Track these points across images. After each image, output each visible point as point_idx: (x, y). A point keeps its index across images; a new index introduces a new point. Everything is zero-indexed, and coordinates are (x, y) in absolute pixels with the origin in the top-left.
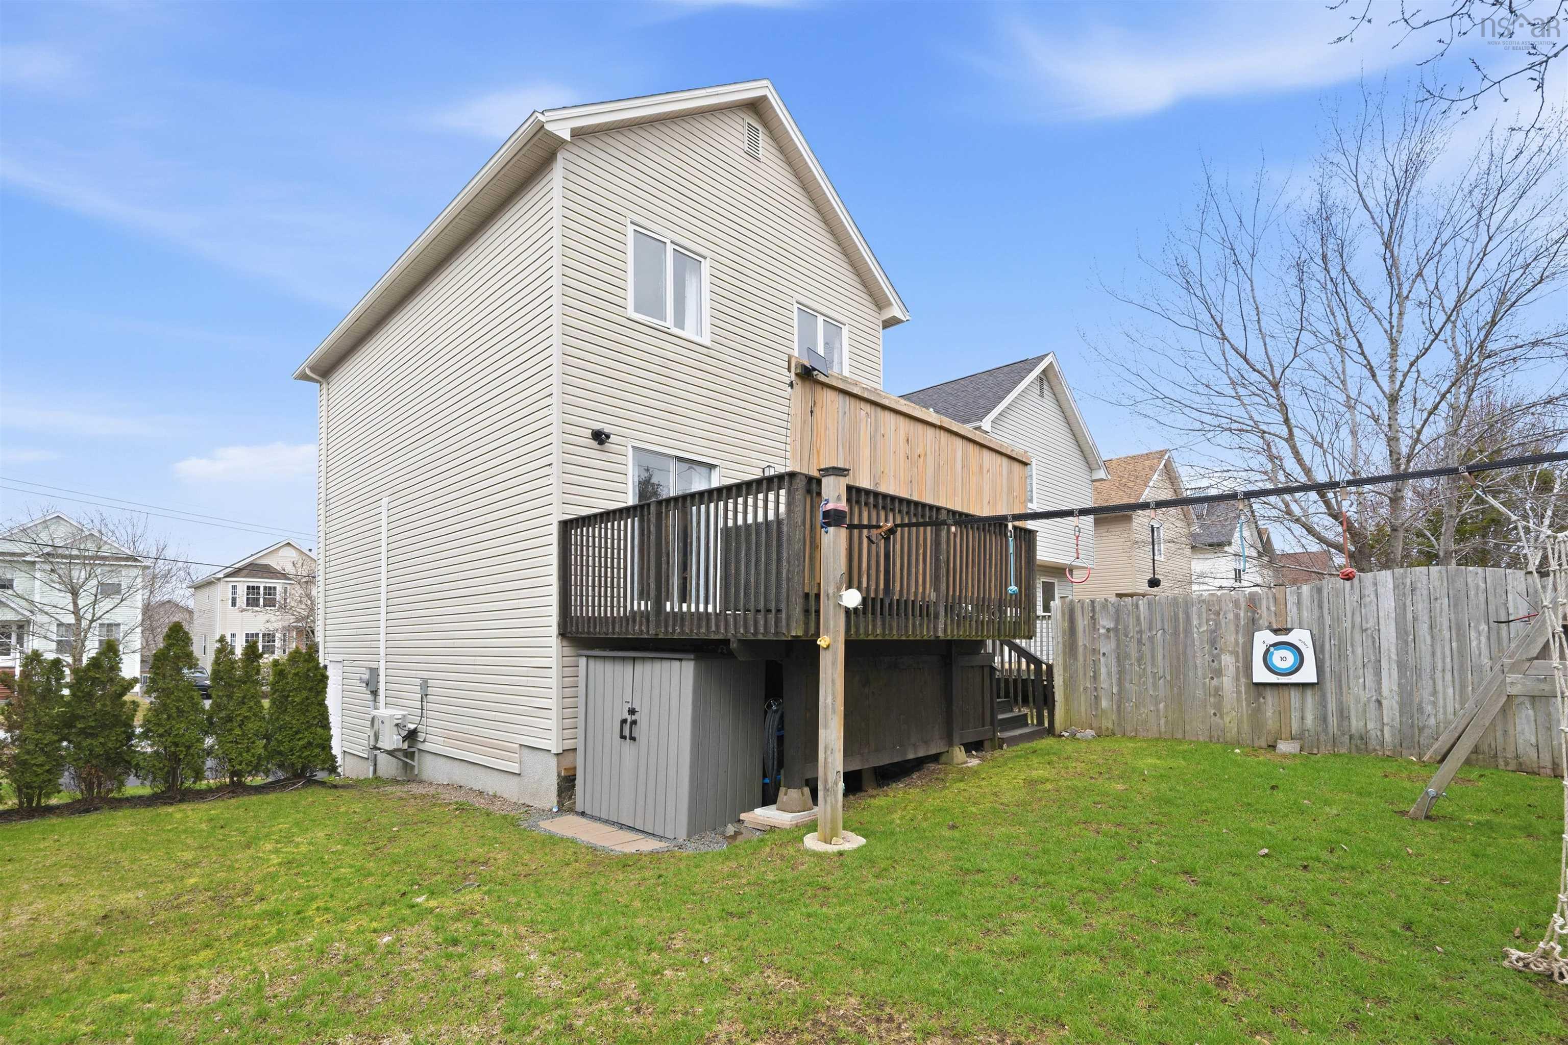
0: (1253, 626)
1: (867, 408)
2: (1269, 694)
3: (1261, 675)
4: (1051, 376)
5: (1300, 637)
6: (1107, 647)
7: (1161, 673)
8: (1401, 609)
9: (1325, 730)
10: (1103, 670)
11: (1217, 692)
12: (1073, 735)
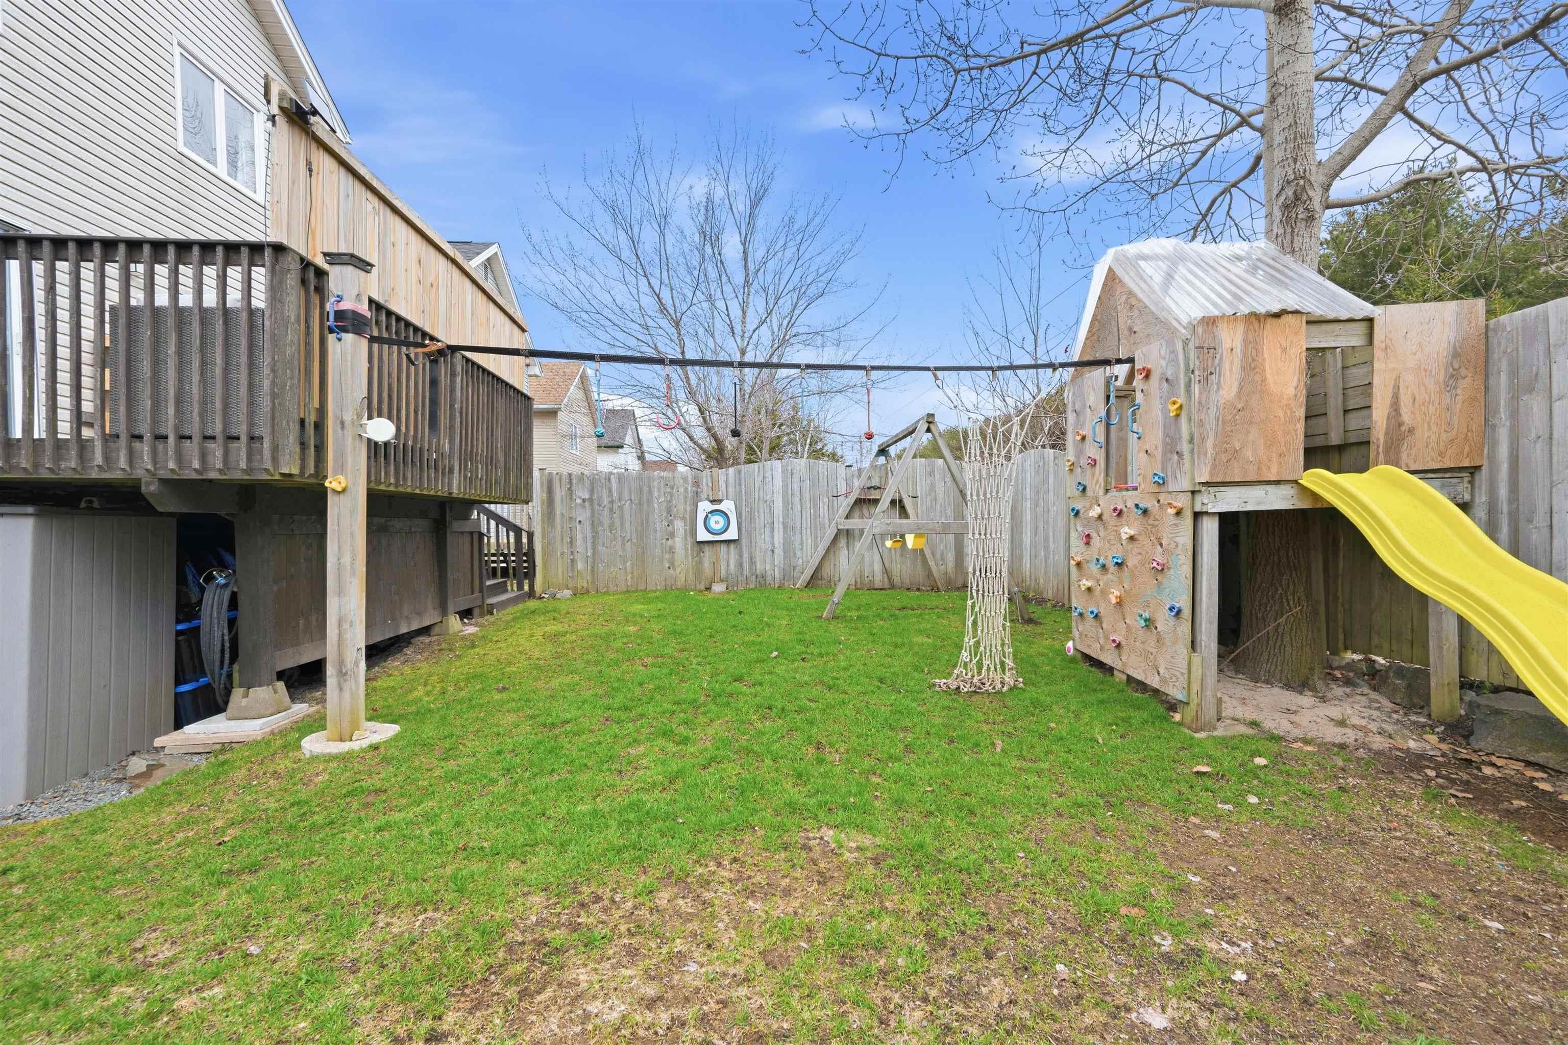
0: (696, 498)
1: (376, 201)
2: (707, 549)
3: (703, 535)
4: (494, 266)
5: (728, 506)
6: (583, 515)
7: (628, 537)
8: (785, 486)
9: (742, 574)
10: (579, 536)
11: (671, 550)
12: (553, 596)
